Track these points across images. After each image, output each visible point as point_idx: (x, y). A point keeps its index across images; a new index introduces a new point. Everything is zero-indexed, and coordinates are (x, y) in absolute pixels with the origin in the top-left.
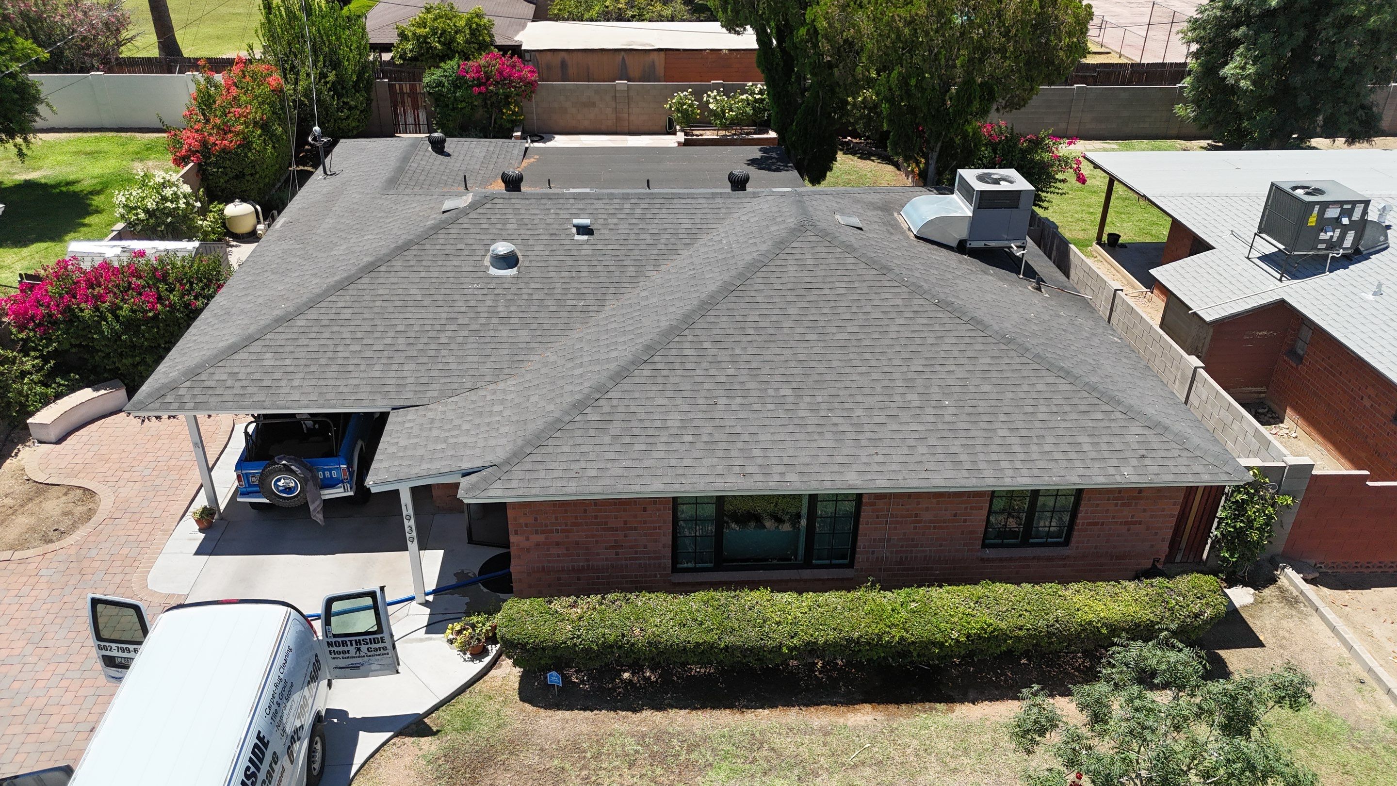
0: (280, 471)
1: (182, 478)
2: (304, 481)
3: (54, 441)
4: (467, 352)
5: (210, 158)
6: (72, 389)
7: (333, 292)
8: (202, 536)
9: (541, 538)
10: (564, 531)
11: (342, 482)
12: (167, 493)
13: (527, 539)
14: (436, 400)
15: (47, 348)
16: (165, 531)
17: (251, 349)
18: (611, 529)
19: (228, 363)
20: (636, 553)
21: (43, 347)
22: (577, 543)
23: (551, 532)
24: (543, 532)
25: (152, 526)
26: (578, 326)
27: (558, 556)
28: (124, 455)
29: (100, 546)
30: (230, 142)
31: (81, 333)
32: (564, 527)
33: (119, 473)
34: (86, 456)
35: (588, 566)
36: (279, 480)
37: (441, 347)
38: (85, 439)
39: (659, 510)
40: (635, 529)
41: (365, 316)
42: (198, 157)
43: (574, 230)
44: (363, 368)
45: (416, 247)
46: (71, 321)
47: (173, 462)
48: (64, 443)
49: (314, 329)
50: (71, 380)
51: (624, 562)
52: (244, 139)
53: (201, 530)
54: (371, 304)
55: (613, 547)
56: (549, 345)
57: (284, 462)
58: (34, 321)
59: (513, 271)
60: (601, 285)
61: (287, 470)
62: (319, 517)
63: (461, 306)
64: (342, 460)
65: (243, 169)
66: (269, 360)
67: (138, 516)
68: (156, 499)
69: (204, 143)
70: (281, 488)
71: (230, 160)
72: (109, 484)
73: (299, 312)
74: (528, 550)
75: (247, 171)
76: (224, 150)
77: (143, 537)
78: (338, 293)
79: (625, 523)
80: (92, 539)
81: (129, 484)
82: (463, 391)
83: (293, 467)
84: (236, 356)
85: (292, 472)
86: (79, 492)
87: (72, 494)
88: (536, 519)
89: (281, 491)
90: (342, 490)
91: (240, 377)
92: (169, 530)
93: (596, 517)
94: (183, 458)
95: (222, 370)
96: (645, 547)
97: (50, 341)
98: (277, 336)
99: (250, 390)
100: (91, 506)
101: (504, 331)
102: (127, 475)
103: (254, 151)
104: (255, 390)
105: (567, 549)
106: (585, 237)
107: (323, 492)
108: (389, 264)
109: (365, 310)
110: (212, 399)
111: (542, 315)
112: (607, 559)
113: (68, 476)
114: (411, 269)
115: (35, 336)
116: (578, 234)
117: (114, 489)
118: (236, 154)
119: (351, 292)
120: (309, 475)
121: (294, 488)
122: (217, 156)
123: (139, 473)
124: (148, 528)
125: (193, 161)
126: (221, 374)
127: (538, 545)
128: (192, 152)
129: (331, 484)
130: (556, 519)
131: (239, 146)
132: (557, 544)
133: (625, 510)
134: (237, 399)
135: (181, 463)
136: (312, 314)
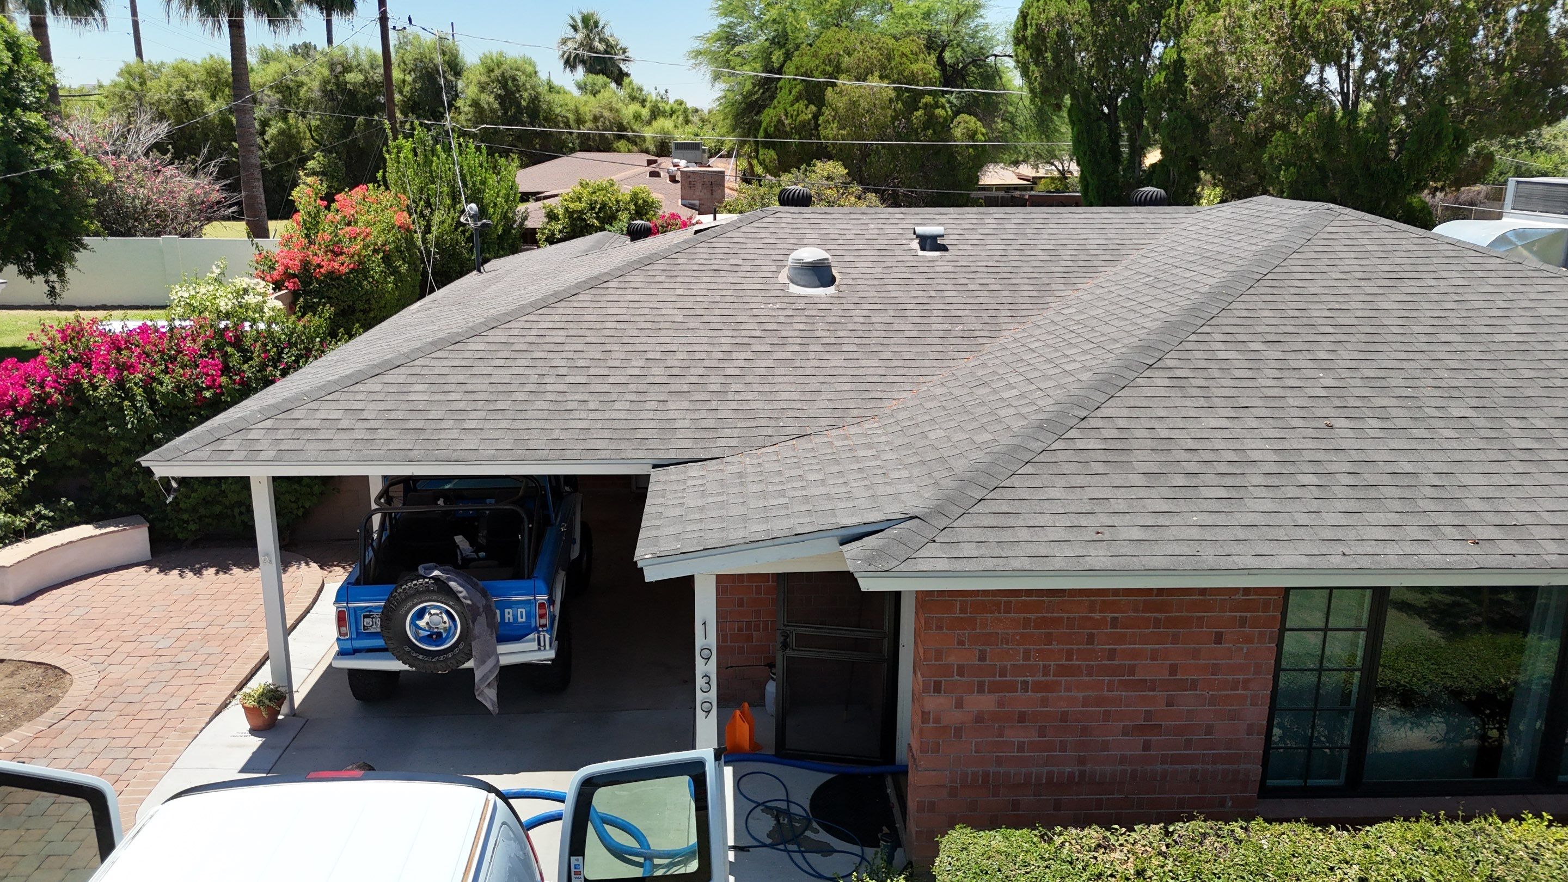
0: (424, 593)
1: (226, 651)
2: (469, 615)
3: (12, 599)
4: (777, 388)
5: (311, 284)
6: (58, 525)
7: (531, 310)
8: (256, 742)
9: (986, 702)
10: (1039, 687)
11: (536, 629)
12: (197, 673)
13: (959, 704)
14: (736, 451)
15: (29, 453)
16: (184, 730)
17: (387, 378)
18: (1142, 685)
19: (344, 396)
20: (1188, 744)
21: (23, 453)
22: (1064, 717)
23: (1011, 687)
24: (995, 688)
25: (160, 723)
26: (964, 355)
27: (1021, 748)
28: (129, 620)
29: (53, 755)
30: (342, 265)
31: (88, 429)
32: (1040, 678)
33: (114, 645)
34: (61, 622)
35: (1082, 774)
36: (420, 614)
37: (729, 380)
38: (66, 599)
39: (1248, 640)
40: (1194, 685)
41: (589, 340)
42: (294, 283)
43: (915, 244)
44: (592, 406)
45: (663, 261)
46: (75, 410)
47: (213, 630)
48: (28, 605)
49: (500, 355)
50: (61, 511)
51: (1159, 767)
52: (361, 263)
53: (254, 731)
54: (598, 326)
55: (1140, 729)
56: (922, 379)
57: (436, 573)
58: (15, 410)
59: (831, 290)
60: (984, 307)
61: (442, 590)
62: (488, 696)
63: (752, 327)
64: (540, 584)
65: (354, 303)
66: (419, 392)
67: (136, 707)
68: (174, 682)
69: (305, 264)
70: (423, 633)
71: (338, 288)
72: (93, 660)
73: (475, 334)
74: (958, 731)
75: (360, 305)
76: (332, 275)
77: (140, 740)
78: (540, 312)
79: (1173, 670)
80: (41, 742)
81: (129, 660)
82: (783, 438)
83: (452, 584)
84: (360, 387)
85: (451, 595)
86: (36, 672)
87: (21, 677)
88: (982, 657)
89: (421, 640)
90: (534, 645)
91: (365, 415)
92: (192, 729)
93: (1112, 654)
94: (231, 625)
95: (334, 405)
96: (1209, 730)
97: (35, 442)
98: (434, 363)
99: (382, 434)
100: (53, 692)
101: (836, 361)
102: (128, 647)
103: (371, 280)
104: (393, 434)
105: (1042, 732)
106: (937, 254)
107: (501, 648)
108: (621, 279)
109: (588, 333)
110: (310, 446)
111: (896, 340)
112: (1123, 760)
113: (24, 648)
114: (661, 286)
115: (12, 433)
116: (923, 249)
117: (101, 667)
118: (348, 281)
119: (560, 311)
120: (481, 603)
121: (448, 630)
122: (320, 283)
123: (150, 645)
124: (154, 726)
125: (287, 288)
126: (328, 411)
127: (979, 719)
128: (288, 276)
129: (513, 635)
130: (1027, 656)
131: (352, 271)
132: (1022, 718)
133: (1175, 639)
134: (359, 446)
135: (228, 631)
136: (498, 336)
